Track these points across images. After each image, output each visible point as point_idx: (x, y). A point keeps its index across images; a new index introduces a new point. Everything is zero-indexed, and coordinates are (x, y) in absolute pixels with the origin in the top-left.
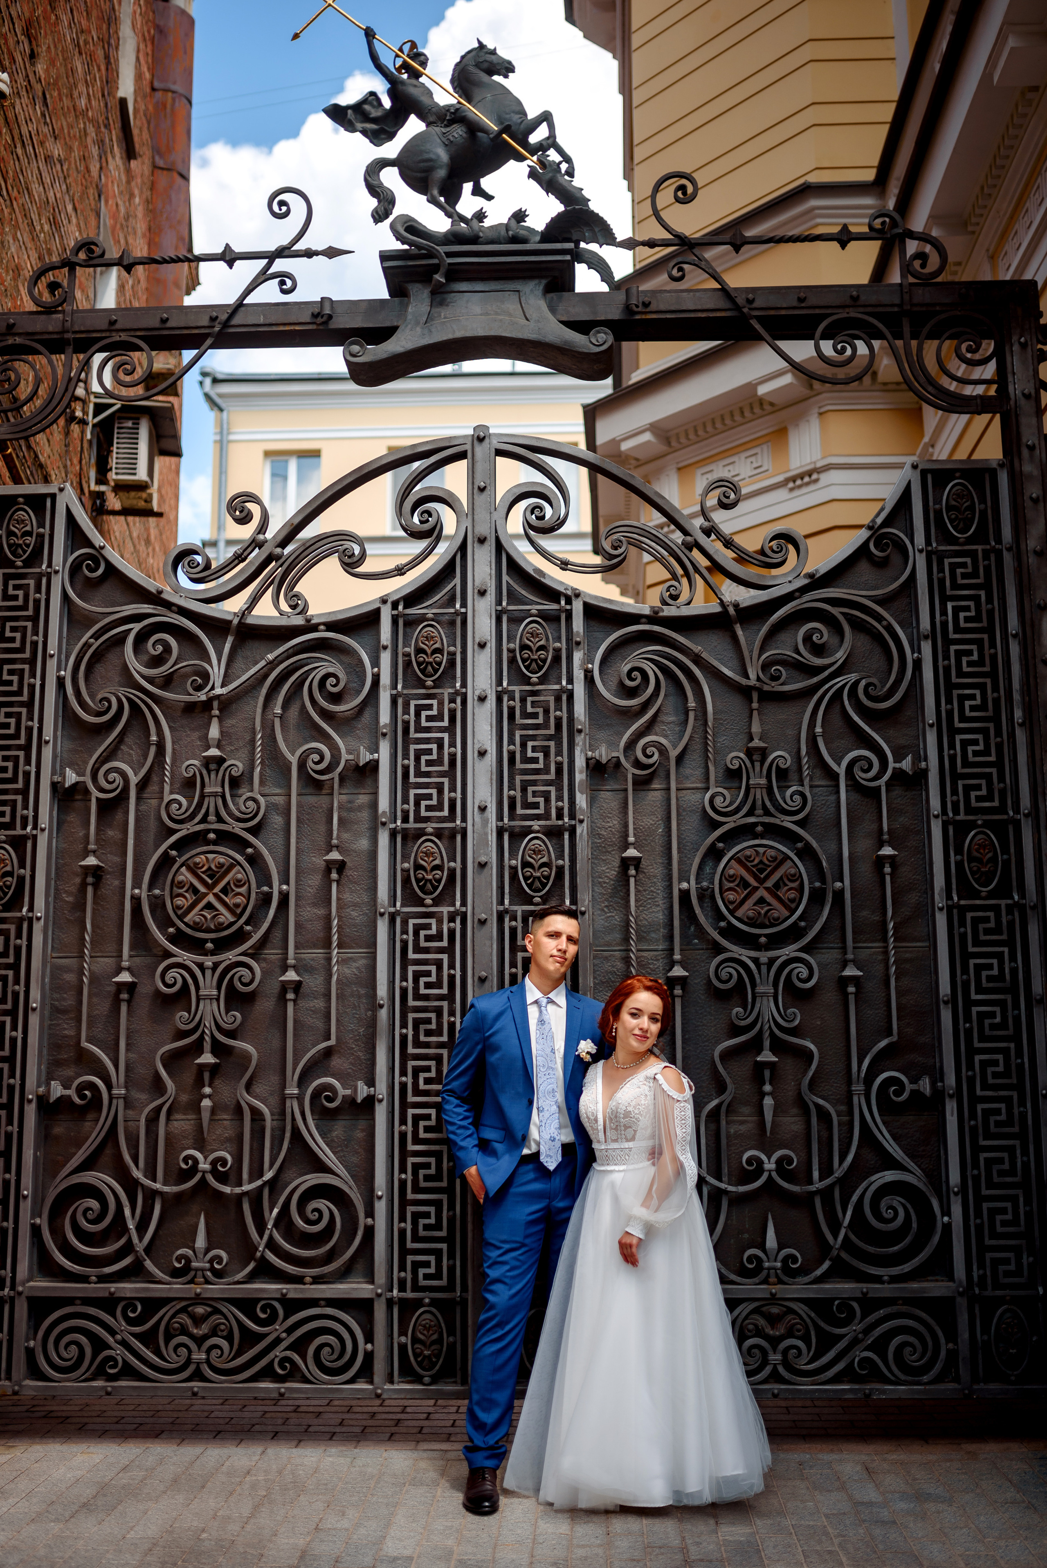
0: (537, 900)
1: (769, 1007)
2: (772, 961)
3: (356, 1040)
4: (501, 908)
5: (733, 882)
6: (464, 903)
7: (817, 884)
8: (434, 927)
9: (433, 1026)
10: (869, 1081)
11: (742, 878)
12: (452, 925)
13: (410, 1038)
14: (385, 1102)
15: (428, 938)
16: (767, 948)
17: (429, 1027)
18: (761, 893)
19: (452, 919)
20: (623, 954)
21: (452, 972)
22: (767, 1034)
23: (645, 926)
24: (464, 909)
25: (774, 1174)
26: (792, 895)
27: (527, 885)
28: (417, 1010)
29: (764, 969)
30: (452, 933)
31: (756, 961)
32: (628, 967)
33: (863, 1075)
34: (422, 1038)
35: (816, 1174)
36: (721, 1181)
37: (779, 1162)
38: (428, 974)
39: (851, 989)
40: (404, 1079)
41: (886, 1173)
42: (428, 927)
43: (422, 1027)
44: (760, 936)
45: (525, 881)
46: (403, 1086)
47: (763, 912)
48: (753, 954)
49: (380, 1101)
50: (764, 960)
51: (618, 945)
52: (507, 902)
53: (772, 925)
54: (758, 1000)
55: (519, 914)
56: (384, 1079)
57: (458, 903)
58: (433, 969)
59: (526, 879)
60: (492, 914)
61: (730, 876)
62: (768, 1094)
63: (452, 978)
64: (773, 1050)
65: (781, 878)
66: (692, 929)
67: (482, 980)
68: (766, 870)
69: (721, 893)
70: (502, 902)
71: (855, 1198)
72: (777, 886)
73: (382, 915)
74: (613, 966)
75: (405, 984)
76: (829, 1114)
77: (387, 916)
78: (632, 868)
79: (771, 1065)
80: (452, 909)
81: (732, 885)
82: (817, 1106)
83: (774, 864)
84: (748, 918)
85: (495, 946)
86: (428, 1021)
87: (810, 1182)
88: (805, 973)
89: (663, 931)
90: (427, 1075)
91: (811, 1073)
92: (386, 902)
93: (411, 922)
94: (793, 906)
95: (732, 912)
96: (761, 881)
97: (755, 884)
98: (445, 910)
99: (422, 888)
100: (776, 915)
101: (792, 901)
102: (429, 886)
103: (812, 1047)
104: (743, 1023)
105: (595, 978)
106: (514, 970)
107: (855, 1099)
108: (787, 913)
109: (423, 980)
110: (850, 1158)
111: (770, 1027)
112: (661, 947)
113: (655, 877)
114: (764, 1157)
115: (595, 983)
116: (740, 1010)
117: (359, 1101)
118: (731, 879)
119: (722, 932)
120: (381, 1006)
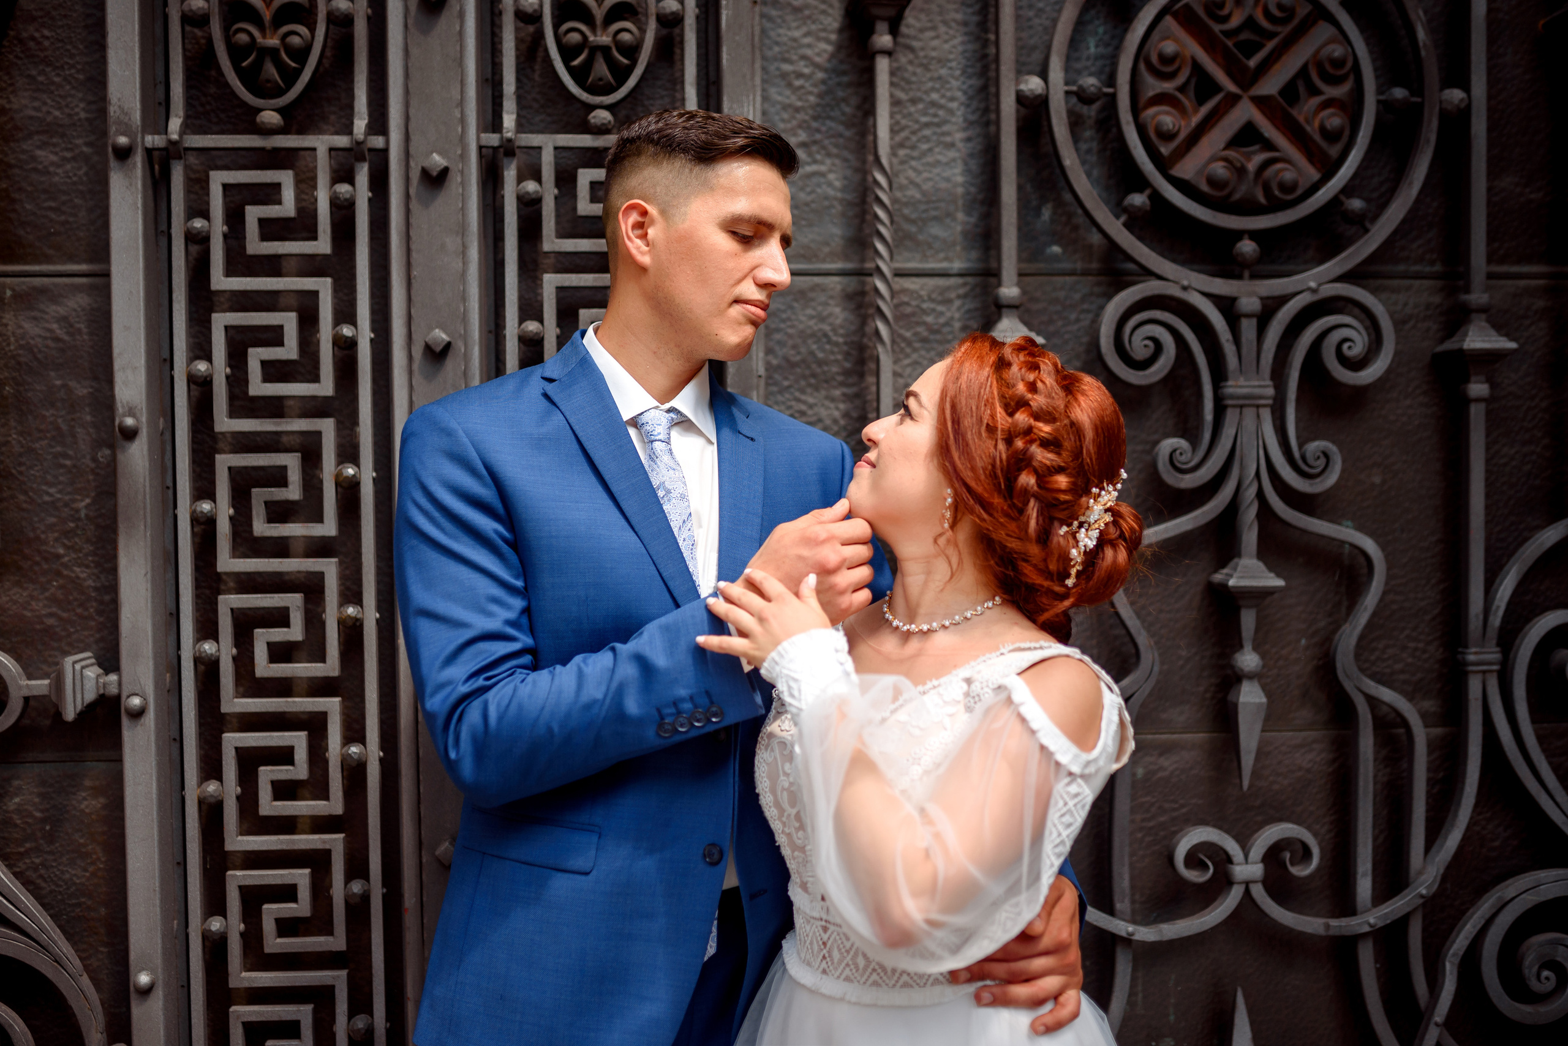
0: (602, 116)
1: (1259, 433)
2: (1271, 306)
3: (67, 534)
4: (493, 139)
5: (1170, 76)
6: (379, 123)
7: (1399, 93)
8: (288, 195)
9: (293, 492)
10: (1508, 638)
11: (1197, 67)
12: (343, 189)
13: (224, 527)
14: (150, 718)
15: (272, 229)
16: (1257, 270)
17: (279, 494)
18: (1245, 112)
19: (343, 174)
20: (852, 283)
21: (347, 331)
22: (1249, 514)
23: (911, 203)
24: (378, 142)
25: (1258, 892)
26: (1334, 120)
27: (571, 70)
28: (246, 443)
29: (1248, 328)
30: (343, 212)
31: (1227, 305)
32: (864, 320)
33: (1496, 621)
34: (261, 527)
35: (1364, 887)
36: (1110, 910)
37: (1273, 856)
38: (273, 336)
39: (1478, 388)
40: (208, 647)
41: (1543, 875)
42: (270, 194)
43: (259, 496)
44: (1238, 235)
45: (567, 58)
46: (208, 670)
47: (1252, 166)
48: (1221, 286)
49: (137, 714)
50: (1249, 303)
51: (833, 256)
52: (509, 121)
53: (1275, 206)
54: (1231, 416)
55: (547, 160)
56: (147, 649)
57: (360, 125)
58: (289, 321)
59: (568, 53)
60: (464, 157)
61: (1165, 59)
62: (1251, 676)
63: (346, 349)
64: (1263, 553)
65: (1303, 72)
66: (1046, 213)
67: (437, 355)
68: (1260, 47)
69: (1136, 110)
70: (495, 125)
71: (1460, 943)
72: (1290, 92)
73: (123, 154)
74: (822, 319)
75: (202, 366)
76: (1405, 723)
77: (138, 159)
78: (882, 27)
79: (1260, 596)
80: (342, 141)
81: (1168, 86)
82: (1373, 702)
83: (1285, 30)
84: (1212, 181)
85: (474, 253)
86: (278, 477)
87: (1346, 906)
88: (1358, 344)
89: (962, 220)
90: (278, 634)
91: (1362, 617)
92: (137, 116)
93: (218, 179)
94: (1334, 151)
95: (1163, 165)
96: (1246, 79)
97: (1231, 87)
98: (322, 143)
99: (250, 78)
100: (1289, 176)
101: (1331, 136)
102: (271, 70)
103: (1369, 545)
104: (1188, 481)
105: (769, 351)
106: (532, 326)
107: (1474, 686)
108: (1314, 175)
109: (256, 356)
110: (1453, 840)
111: (1260, 495)
112: (957, 265)
113: (942, 62)
114: (1232, 846)
115: (769, 367)
116: (1182, 443)
117: (70, 715)
118: (1164, 68)
119: (1136, 223)
120: (130, 435)
